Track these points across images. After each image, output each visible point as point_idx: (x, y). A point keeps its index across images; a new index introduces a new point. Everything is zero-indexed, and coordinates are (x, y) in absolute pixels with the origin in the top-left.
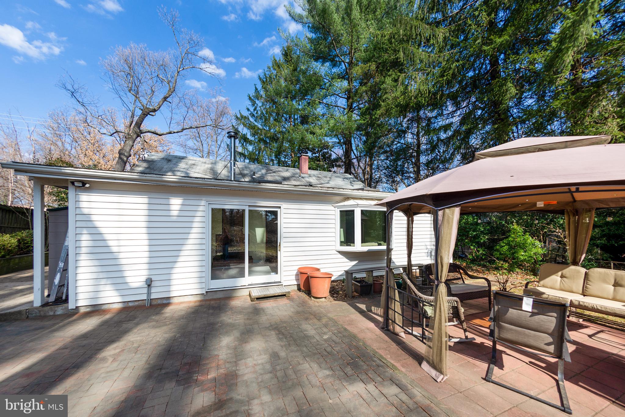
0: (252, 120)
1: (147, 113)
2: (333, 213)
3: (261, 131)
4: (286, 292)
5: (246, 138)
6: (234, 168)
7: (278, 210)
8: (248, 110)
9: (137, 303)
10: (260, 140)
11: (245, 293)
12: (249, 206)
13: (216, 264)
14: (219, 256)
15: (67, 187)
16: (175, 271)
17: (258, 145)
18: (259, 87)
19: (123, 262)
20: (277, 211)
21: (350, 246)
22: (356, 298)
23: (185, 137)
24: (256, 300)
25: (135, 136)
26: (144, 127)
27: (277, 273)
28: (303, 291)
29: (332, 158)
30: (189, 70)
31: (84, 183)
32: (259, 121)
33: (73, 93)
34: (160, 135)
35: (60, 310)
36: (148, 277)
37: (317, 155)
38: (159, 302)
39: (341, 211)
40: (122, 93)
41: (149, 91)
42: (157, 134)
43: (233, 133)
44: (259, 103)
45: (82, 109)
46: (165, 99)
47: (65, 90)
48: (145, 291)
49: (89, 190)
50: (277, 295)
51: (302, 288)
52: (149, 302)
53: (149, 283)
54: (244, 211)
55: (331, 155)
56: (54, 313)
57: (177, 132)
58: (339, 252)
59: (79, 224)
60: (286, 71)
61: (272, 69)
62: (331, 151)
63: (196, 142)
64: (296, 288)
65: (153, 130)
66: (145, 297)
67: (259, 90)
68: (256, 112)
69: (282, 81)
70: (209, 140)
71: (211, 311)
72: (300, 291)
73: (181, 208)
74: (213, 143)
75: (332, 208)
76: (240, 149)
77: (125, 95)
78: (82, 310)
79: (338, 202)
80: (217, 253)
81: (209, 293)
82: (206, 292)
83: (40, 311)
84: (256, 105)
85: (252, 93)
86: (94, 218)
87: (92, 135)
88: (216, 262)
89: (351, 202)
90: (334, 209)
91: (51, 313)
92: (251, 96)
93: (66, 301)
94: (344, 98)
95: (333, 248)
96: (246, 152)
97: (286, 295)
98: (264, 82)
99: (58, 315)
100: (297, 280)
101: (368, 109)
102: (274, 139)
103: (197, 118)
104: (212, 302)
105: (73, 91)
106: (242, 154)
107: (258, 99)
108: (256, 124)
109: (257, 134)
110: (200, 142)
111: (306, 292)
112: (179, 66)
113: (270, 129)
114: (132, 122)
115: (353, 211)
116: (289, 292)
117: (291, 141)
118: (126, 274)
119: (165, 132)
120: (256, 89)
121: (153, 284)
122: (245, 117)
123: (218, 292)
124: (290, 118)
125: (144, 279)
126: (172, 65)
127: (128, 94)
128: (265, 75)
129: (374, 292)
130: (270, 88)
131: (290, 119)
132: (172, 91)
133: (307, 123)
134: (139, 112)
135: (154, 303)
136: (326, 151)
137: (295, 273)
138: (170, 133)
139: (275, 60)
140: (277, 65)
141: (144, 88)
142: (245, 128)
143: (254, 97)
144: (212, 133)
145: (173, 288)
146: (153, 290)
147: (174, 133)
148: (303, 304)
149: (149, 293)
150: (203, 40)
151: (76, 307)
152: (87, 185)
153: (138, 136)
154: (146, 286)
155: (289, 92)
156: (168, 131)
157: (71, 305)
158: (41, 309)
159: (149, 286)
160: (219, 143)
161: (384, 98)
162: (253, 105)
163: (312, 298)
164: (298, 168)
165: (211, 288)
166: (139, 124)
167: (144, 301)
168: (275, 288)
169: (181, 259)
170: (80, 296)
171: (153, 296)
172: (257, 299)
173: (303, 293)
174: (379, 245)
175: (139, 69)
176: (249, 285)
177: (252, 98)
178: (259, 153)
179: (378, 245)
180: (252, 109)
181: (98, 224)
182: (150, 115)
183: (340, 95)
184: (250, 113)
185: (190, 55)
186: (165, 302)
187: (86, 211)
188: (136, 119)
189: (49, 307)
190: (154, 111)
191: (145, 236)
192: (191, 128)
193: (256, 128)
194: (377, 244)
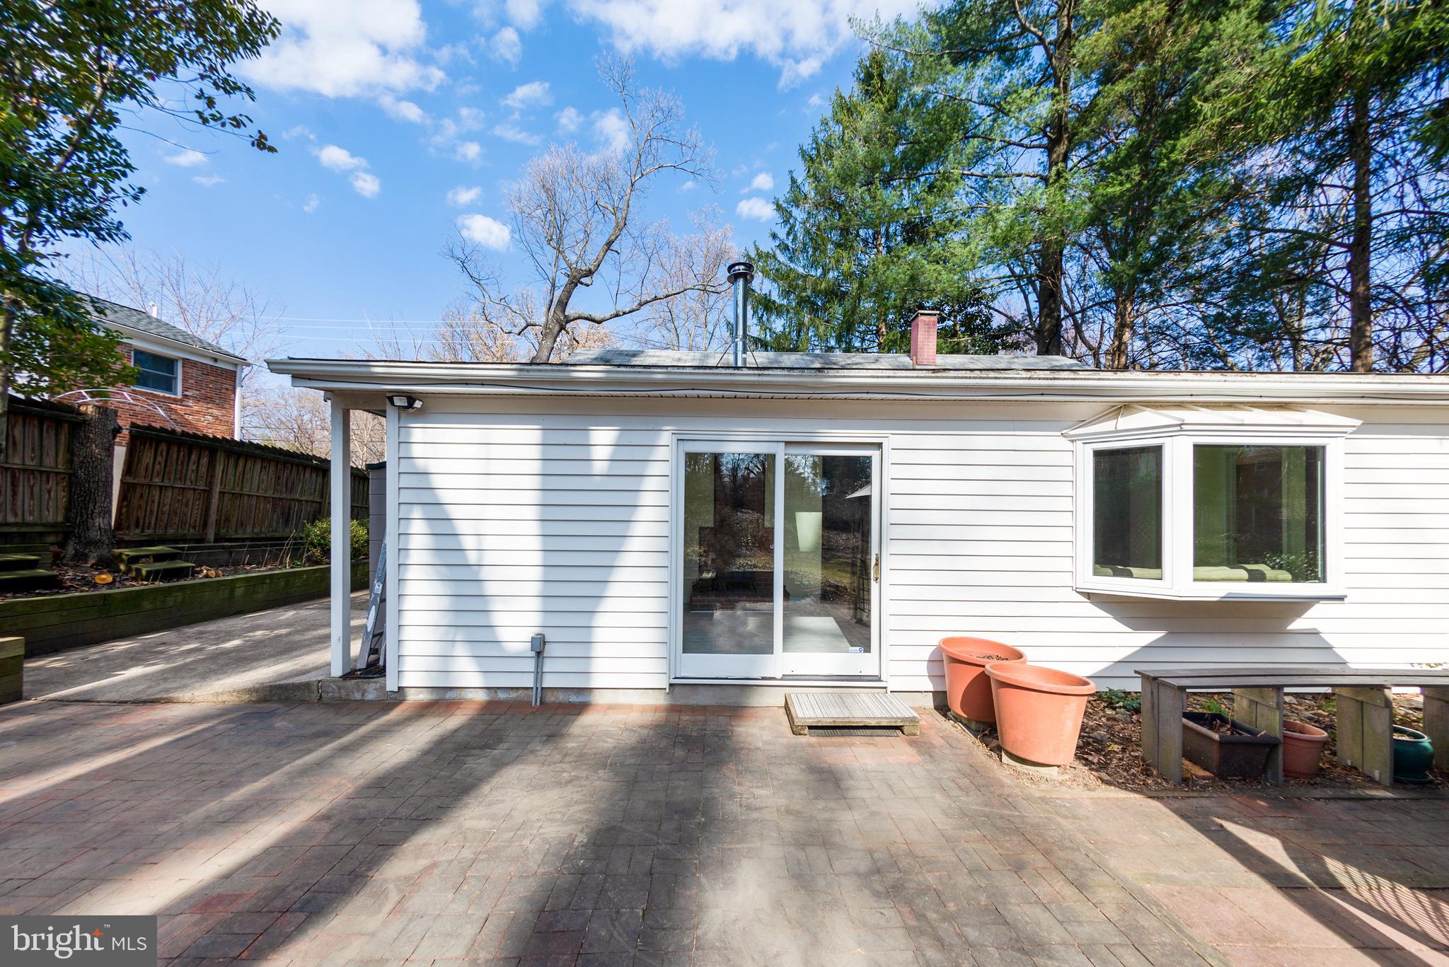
0: (782, 257)
1: (575, 281)
2: (1067, 459)
3: (805, 281)
4: (903, 719)
5: (769, 300)
6: (744, 356)
7: (874, 454)
8: (774, 236)
9: (513, 695)
10: (802, 302)
11: (771, 699)
12: (787, 443)
13: (699, 601)
14: (706, 580)
15: (385, 411)
16: (600, 620)
17: (797, 313)
18: (801, 177)
19: (490, 589)
20: (869, 458)
21: (1130, 575)
22: (1204, 788)
23: (646, 324)
24: (806, 731)
25: (557, 328)
26: (570, 311)
27: (867, 649)
28: (957, 719)
29: (994, 324)
30: (651, 176)
31: (411, 398)
32: (798, 259)
33: (463, 262)
34: (599, 322)
35: (371, 691)
36: (537, 630)
37: (950, 323)
38: (561, 697)
39: (1098, 454)
40: (535, 248)
41: (582, 236)
42: (593, 320)
43: (742, 267)
44: (799, 214)
45: (477, 292)
46: (609, 244)
47: (452, 260)
48: (530, 665)
49: (422, 415)
50: (873, 723)
51: (957, 707)
52: (539, 695)
53: (539, 647)
54: (771, 458)
55: (989, 319)
56: (363, 695)
57: (630, 312)
58: (1089, 596)
59: (406, 496)
60: (869, 116)
61: (831, 123)
62: (990, 308)
63: (665, 332)
64: (929, 702)
65: (586, 314)
66: (528, 681)
67: (799, 181)
68: (791, 237)
69: (858, 145)
70: (690, 325)
71: (679, 753)
72: (945, 716)
73: (614, 453)
74: (699, 331)
75: (1065, 444)
76: (755, 331)
77: (540, 251)
78: (414, 697)
79: (1083, 423)
80: (701, 572)
81: (677, 689)
82: (671, 685)
83: (339, 688)
84: (791, 221)
85: (784, 192)
86: (437, 481)
87: (498, 343)
88: (699, 598)
89: (1147, 418)
90: (1069, 446)
91: (358, 696)
92: (781, 202)
93: (382, 672)
94: (1039, 147)
95: (1067, 579)
96: (768, 337)
97: (905, 729)
98: (812, 159)
99: (369, 701)
100: (936, 677)
101: (1136, 146)
102: (834, 294)
103: (669, 280)
104: (685, 718)
105: (464, 258)
106: (760, 340)
107: (798, 206)
108: (792, 265)
109: (795, 289)
110: (674, 331)
111: (973, 726)
112: (633, 173)
113: (825, 274)
114: (551, 301)
115: (1158, 450)
116: (913, 720)
117: (879, 294)
118: (497, 619)
119: (608, 316)
120: (793, 181)
121: (550, 650)
122: (768, 255)
123: (701, 689)
124: (876, 235)
125: (528, 634)
126: (621, 173)
127: (547, 248)
128: (815, 141)
129: (1287, 772)
130: (829, 169)
131: (875, 239)
132: (622, 226)
133: (924, 238)
134: (563, 281)
135: (550, 698)
136: (974, 309)
137: (926, 653)
138: (617, 315)
139: (841, 96)
140: (847, 109)
141: (573, 230)
142: (766, 281)
143: (788, 203)
144: (697, 306)
145: (597, 666)
146: (548, 666)
147: (624, 313)
148: (977, 780)
149: (539, 673)
150: (679, 103)
151: (399, 688)
152: (418, 404)
153: (562, 328)
154: (533, 654)
155: (876, 166)
156: (613, 312)
157: (391, 684)
158: (342, 683)
159: (539, 654)
160: (710, 328)
161: (1210, 88)
162: (786, 222)
163: (1005, 758)
164: (908, 352)
165: (683, 675)
166: (563, 304)
167: (529, 692)
168: (863, 696)
169: (613, 590)
170: (408, 664)
171: (548, 682)
172: (810, 727)
173: (959, 726)
174: (1256, 577)
175: (564, 195)
176: (784, 677)
177: (784, 205)
178: (799, 336)
179: (1249, 580)
180: (782, 233)
181: (445, 496)
182: (582, 283)
183: (1026, 142)
184: (777, 243)
185: (654, 142)
186: (574, 699)
187: (421, 465)
188: (558, 293)
189: (353, 681)
190: (590, 273)
191: (534, 528)
192: (656, 298)
193: (792, 276)
194: (1245, 575)
